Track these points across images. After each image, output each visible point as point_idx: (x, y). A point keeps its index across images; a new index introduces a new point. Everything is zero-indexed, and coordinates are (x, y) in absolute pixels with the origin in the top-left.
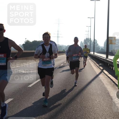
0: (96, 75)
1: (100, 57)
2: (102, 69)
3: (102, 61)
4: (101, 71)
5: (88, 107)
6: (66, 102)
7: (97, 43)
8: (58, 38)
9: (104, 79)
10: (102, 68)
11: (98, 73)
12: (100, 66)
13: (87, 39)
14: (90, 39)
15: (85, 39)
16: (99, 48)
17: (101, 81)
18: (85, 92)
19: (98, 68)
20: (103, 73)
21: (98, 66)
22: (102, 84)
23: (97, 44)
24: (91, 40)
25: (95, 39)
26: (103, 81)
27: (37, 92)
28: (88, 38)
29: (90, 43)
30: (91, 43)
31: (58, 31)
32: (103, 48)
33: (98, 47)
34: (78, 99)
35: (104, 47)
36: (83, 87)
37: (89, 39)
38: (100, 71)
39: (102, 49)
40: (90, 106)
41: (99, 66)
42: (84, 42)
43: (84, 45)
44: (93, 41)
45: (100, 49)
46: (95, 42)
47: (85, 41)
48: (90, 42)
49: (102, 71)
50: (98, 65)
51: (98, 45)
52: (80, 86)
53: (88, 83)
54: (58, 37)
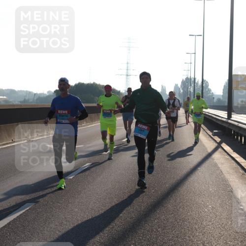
0: (207, 153)
1: (215, 116)
2: (218, 142)
3: (218, 124)
4: (216, 145)
5: (189, 219)
6: (144, 209)
7: (209, 87)
8: (129, 77)
9: (222, 162)
10: (218, 140)
11: (210, 150)
12: (215, 134)
13: (187, 79)
14: (195, 79)
15: (184, 79)
16: (214, 98)
17: (216, 165)
18: (183, 189)
19: (211, 139)
20: (220, 150)
21: (210, 136)
22: (218, 172)
23: (210, 90)
24: (196, 81)
25: (204, 78)
26: (220, 166)
27: (85, 189)
28: (189, 77)
29: (194, 88)
30: (196, 88)
31: (128, 63)
32: (221, 98)
33: (210, 96)
34: (170, 205)
35: (223, 96)
36: (179, 178)
37: (193, 80)
38: (214, 145)
39: (219, 100)
40: (193, 219)
41: (212, 136)
42: (181, 86)
43: (182, 91)
44: (200, 82)
45: (215, 100)
46: (204, 85)
47: (183, 83)
48: (194, 85)
49: (219, 146)
50: (211, 134)
51: (211, 92)
52: (172, 176)
53: (189, 171)
54: (127, 75)
